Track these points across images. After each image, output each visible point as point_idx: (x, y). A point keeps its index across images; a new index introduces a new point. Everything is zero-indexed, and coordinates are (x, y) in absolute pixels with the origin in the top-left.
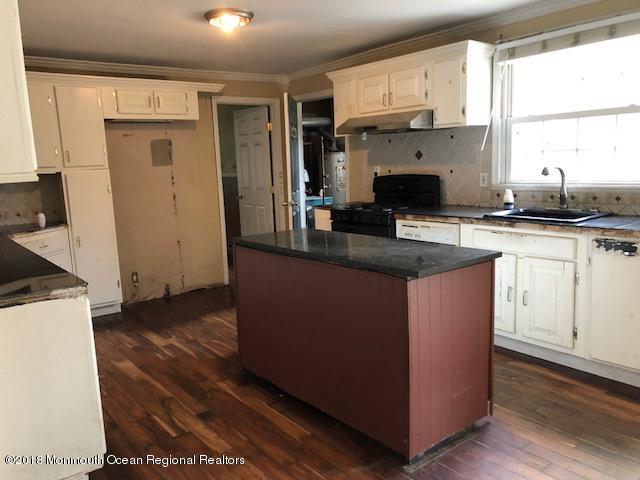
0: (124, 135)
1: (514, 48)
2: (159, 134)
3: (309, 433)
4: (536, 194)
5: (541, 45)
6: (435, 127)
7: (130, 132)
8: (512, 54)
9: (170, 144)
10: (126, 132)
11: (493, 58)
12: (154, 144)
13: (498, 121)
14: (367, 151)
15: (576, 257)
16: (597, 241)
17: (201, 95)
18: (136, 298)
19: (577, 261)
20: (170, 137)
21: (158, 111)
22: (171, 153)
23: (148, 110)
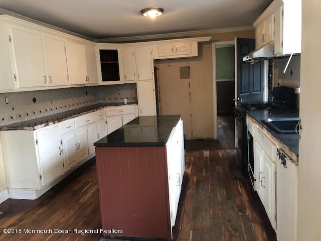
0: (169, 66)
2: (184, 64)
7: (170, 64)
9: (189, 68)
10: (168, 64)
12: (181, 68)
16: (278, 150)
20: (189, 65)
21: (177, 53)
22: (189, 73)
23: (172, 54)
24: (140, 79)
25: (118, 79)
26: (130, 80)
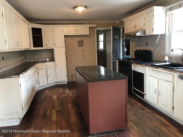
0: (71, 39)
1: (171, 7)
2: (80, 39)
3: (76, 121)
4: (177, 58)
5: (179, 6)
6: (146, 35)
7: (72, 38)
8: (171, 9)
9: (83, 41)
10: (71, 38)
11: (166, 11)
12: (79, 41)
13: (167, 32)
14: (135, 42)
15: (174, 81)
16: (179, 76)
17: (90, 28)
18: (72, 80)
19: (174, 82)
20: (83, 39)
21: (78, 33)
22: (83, 44)
23: (75, 33)
24: (56, 46)
25: (42, 46)
26: (50, 47)
